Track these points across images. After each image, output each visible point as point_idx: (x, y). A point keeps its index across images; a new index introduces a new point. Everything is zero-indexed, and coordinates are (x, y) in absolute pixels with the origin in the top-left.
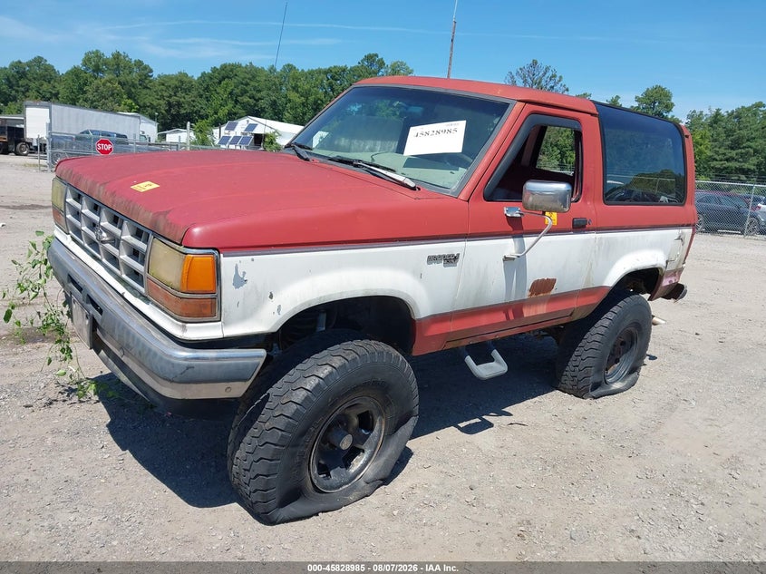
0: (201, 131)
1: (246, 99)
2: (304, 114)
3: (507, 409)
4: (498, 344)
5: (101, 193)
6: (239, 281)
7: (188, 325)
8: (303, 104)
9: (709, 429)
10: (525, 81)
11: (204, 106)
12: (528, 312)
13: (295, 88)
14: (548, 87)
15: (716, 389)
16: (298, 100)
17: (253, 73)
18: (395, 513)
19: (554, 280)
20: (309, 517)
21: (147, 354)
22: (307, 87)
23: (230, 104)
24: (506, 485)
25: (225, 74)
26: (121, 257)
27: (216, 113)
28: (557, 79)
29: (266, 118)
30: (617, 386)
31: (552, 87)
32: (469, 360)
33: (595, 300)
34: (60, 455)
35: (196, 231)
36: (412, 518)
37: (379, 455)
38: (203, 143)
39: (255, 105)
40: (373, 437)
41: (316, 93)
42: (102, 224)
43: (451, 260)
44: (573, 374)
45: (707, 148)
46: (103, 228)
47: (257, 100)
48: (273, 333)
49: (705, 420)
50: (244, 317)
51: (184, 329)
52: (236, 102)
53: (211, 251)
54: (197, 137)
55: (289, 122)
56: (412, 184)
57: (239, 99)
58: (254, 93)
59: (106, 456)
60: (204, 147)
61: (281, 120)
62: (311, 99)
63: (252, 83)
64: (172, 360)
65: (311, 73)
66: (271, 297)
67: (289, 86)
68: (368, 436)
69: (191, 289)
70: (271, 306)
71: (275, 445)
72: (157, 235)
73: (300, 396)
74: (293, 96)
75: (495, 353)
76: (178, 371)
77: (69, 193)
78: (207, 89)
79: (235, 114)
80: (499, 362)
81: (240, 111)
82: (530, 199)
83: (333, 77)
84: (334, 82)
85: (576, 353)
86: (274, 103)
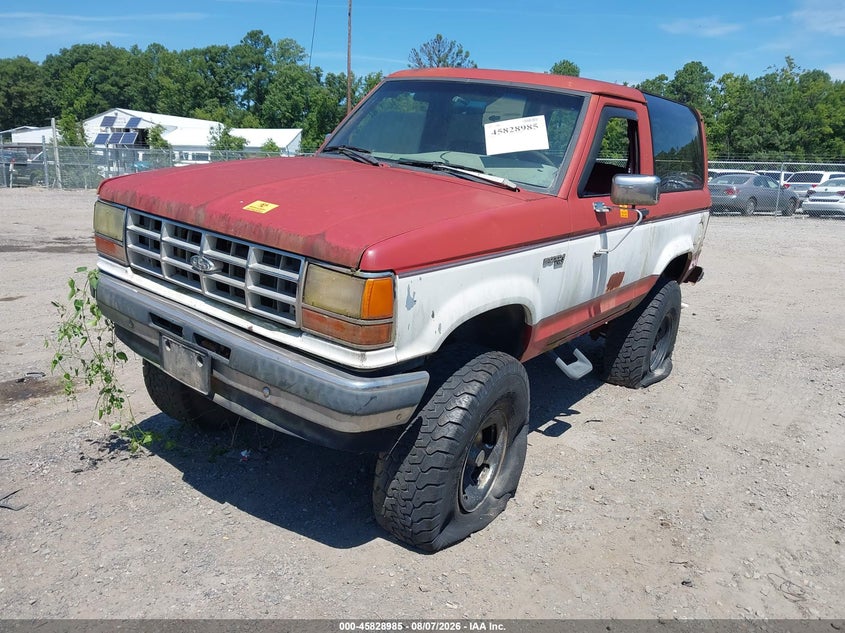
0: (66, 129)
1: (106, 87)
2: (182, 103)
3: (573, 407)
4: (578, 342)
5: (197, 216)
6: (411, 303)
7: (367, 353)
8: (179, 90)
9: (757, 403)
10: (431, 59)
11: (55, 97)
12: (604, 308)
13: (167, 73)
14: (455, 64)
15: (741, 365)
16: (172, 86)
17: (112, 55)
18: (540, 522)
19: (624, 273)
20: (462, 540)
21: (319, 391)
22: (182, 71)
23: (88, 94)
24: (621, 481)
25: (79, 56)
26: (249, 288)
27: (71, 105)
28: (464, 54)
29: (136, 110)
30: (658, 373)
31: (459, 64)
32: (560, 361)
33: (645, 290)
34: (156, 518)
35: (371, 253)
36: (557, 525)
37: (503, 468)
38: (72, 143)
39: (120, 94)
40: (497, 450)
41: (195, 78)
42: (204, 252)
43: (558, 261)
44: (624, 365)
45: (617, 124)
46: (207, 256)
47: (121, 88)
48: (434, 353)
49: (748, 395)
50: (412, 340)
51: (363, 358)
52: (96, 90)
53: (388, 273)
54: (65, 136)
55: (164, 112)
56: (513, 186)
57: (99, 87)
58: (117, 79)
59: (210, 512)
60: (75, 148)
61: (154, 111)
62: (190, 85)
63: (113, 67)
64: (355, 392)
65: (187, 55)
66: (433, 316)
67: (160, 70)
68: (491, 450)
69: (372, 316)
70: (433, 325)
71: (441, 469)
72: (313, 260)
73: (456, 415)
74: (166, 81)
75: (578, 352)
76: (363, 403)
77: (130, 219)
78: (56, 75)
79: (96, 105)
80: (582, 361)
81: (102, 102)
82: (618, 193)
83: (212, 59)
84: (214, 64)
85: (626, 344)
86: (145, 91)
